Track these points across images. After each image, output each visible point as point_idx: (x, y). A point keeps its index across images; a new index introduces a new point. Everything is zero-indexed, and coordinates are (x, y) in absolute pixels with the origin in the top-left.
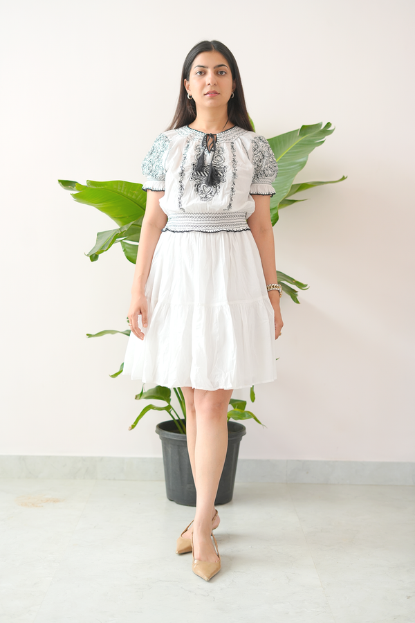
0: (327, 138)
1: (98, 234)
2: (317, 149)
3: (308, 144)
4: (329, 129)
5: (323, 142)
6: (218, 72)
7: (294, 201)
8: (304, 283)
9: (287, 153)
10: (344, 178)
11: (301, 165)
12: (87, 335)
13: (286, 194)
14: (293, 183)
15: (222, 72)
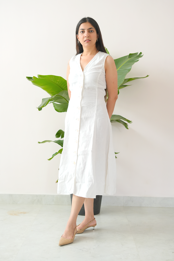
0: (140, 59)
1: (43, 99)
2: (136, 63)
3: (132, 62)
4: (141, 55)
5: (138, 60)
6: (90, 31)
7: (126, 86)
8: (130, 120)
9: (123, 65)
10: (148, 76)
11: (128, 70)
12: (38, 142)
13: (122, 83)
14: (125, 78)
15: (91, 31)
